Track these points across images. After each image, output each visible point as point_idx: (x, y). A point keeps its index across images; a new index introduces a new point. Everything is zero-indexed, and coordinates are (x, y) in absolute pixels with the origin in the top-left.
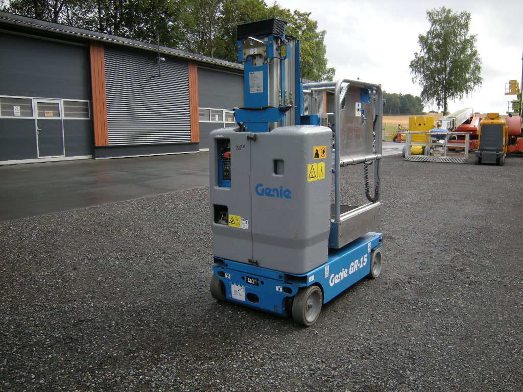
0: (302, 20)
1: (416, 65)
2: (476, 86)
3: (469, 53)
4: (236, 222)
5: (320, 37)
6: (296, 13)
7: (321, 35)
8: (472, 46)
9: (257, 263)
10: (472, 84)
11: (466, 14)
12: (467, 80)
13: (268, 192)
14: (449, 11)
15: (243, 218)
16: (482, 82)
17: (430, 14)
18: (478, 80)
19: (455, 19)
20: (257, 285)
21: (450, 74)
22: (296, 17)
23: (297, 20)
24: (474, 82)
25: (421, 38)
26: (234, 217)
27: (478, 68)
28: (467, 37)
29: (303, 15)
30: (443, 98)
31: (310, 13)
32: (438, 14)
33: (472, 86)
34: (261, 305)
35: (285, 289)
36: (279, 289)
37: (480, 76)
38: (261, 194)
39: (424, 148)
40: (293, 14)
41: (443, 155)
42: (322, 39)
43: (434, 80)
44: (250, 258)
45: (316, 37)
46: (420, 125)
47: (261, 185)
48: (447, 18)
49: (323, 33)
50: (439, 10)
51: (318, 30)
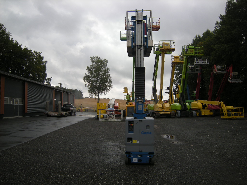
0: (37, 55)
1: (86, 79)
2: (110, 89)
3: (107, 75)
4: (135, 141)
5: (44, 63)
6: (35, 52)
7: (45, 63)
8: (108, 72)
9: (142, 151)
10: (108, 88)
11: (106, 60)
12: (107, 86)
13: (145, 133)
14: (99, 58)
15: (137, 140)
16: (113, 87)
17: (92, 58)
18: (111, 86)
19: (102, 61)
20: (141, 157)
21: (100, 83)
22: (35, 54)
23: (35, 55)
24: (110, 87)
25: (88, 67)
26: (135, 140)
27: (111, 81)
28: (106, 69)
29: (38, 53)
30: (97, 93)
31: (42, 53)
32: (95, 58)
33: (109, 88)
34: (142, 162)
35: (149, 156)
36: (148, 156)
37: (111, 85)
38: (143, 134)
39: (104, 115)
40: (33, 52)
41: (113, 118)
42: (45, 65)
43: (94, 85)
44: (139, 150)
45: (43, 63)
46: (101, 106)
47: (143, 132)
48: (98, 60)
49: (46, 62)
50: (95, 57)
51: (44, 61)
